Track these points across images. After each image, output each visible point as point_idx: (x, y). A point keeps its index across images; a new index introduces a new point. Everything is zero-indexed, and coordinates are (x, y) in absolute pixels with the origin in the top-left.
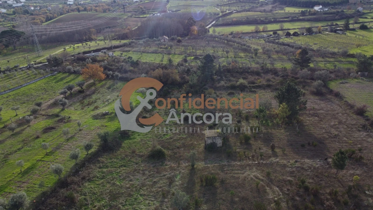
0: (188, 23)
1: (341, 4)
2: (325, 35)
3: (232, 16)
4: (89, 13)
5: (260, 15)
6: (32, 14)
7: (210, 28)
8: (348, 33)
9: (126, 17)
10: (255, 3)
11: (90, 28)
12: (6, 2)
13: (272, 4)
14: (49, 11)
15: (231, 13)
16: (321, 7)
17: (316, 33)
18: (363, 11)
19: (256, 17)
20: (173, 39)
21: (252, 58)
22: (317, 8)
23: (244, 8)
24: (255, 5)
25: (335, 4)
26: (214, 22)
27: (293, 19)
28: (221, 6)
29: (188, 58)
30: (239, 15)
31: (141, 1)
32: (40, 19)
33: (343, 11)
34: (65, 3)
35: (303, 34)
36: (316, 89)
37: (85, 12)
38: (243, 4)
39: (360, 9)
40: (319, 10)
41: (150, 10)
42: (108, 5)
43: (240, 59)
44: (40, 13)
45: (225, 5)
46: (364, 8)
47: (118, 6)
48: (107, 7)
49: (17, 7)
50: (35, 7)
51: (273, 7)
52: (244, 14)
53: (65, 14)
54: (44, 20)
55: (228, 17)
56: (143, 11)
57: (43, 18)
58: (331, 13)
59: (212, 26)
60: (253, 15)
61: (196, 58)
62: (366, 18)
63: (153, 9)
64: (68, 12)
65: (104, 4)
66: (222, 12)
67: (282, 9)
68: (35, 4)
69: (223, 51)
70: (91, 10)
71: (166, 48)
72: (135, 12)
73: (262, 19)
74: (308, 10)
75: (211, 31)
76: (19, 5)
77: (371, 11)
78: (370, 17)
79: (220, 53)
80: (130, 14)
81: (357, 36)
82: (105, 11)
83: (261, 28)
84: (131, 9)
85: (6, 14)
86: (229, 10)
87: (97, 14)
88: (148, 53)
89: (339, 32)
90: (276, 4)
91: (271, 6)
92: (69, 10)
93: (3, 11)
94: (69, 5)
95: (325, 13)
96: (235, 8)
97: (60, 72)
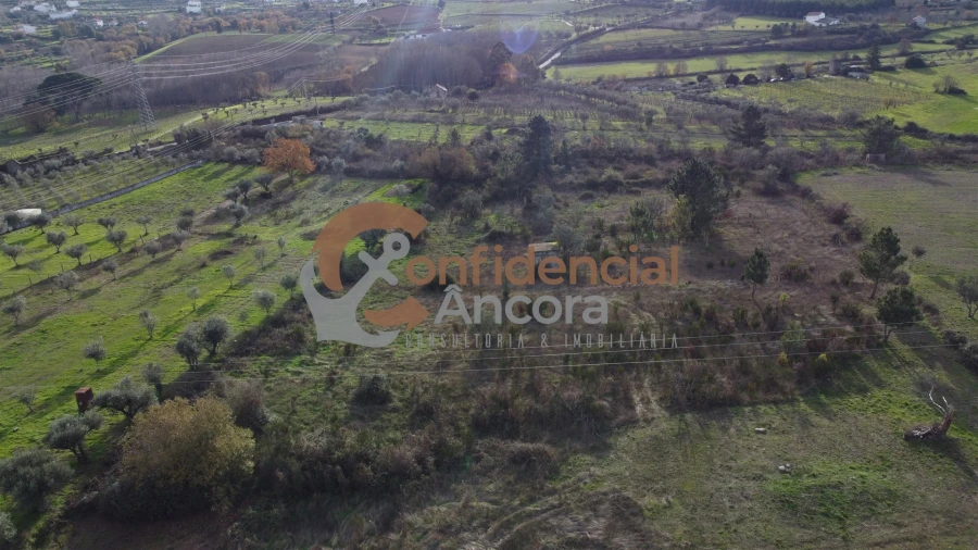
0: (492, 55)
1: (873, 8)
2: (821, 81)
3: (602, 39)
4: (244, 33)
5: (672, 37)
6: (100, 38)
7: (546, 68)
8: (875, 78)
9: (337, 44)
10: (660, 7)
11: (253, 70)
12: (31, 8)
13: (703, 10)
14: (143, 29)
15: (601, 32)
16: (822, 15)
17: (800, 77)
18: (926, 26)
19: (661, 41)
20: (458, 93)
21: (641, 130)
22: (812, 19)
23: (632, 20)
24: (660, 13)
25: (859, 9)
26: (557, 55)
27: (752, 46)
28: (575, 14)
29: (495, 132)
30: (619, 37)
31: (374, 5)
32: (123, 50)
33: (875, 27)
34: (181, 11)
35: (768, 80)
36: (764, 182)
37: (237, 33)
38: (632, 10)
39: (920, 20)
40: (817, 24)
41: (397, 25)
42: (290, 13)
43: (611, 133)
44: (121, 35)
45: (585, 13)
46: (930, 19)
47: (315, 15)
48: (287, 19)
49: (62, 20)
50: (106, 19)
51: (705, 18)
52: (632, 35)
53: (184, 37)
54: (134, 51)
55: (593, 42)
56: (379, 27)
57: (132, 46)
58: (848, 32)
59: (553, 63)
60: (654, 38)
61: (513, 131)
62: (932, 42)
63: (404, 24)
64: (191, 32)
65: (279, 12)
66: (578, 30)
67: (729, 21)
68: (104, 13)
69: (576, 116)
70: (249, 26)
71: (443, 112)
72: (360, 30)
73: (675, 46)
74: (790, 24)
75: (549, 75)
76: (66, 14)
77: (948, 26)
78: (940, 41)
79: (568, 121)
80: (346, 37)
81: (894, 84)
82: (283, 30)
83: (671, 67)
84: (348, 25)
85: (36, 37)
86: (595, 25)
87: (266, 37)
88: (402, 121)
89: (854, 74)
90: (712, 11)
91: (700, 14)
92: (192, 27)
93: (29, 29)
94: (192, 14)
95: (832, 31)
96: (610, 21)
97: (208, 161)
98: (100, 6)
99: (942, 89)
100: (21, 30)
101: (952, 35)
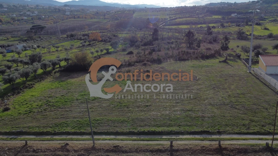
0: (146, 22)
2: (232, 27)
4: (81, 19)
5: (195, 20)
6: (43, 20)
7: (161, 26)
8: (246, 27)
9: (106, 22)
11: (84, 26)
12: (25, 13)
13: (205, 14)
14: (55, 18)
15: (176, 19)
16: (236, 14)
17: (227, 27)
18: (264, 17)
19: (192, 21)
22: (233, 15)
23: (185, 16)
24: (193, 14)
25: (246, 13)
26: (164, 24)
27: (217, 22)
28: (170, 15)
30: (181, 20)
31: (116, 13)
35: (218, 27)
37: (79, 19)
38: (185, 14)
42: (93, 15)
43: (175, 36)
44: (49, 19)
45: (172, 14)
46: (266, 16)
51: (205, 16)
52: (184, 19)
53: (65, 20)
55: (174, 21)
56: (117, 18)
58: (242, 18)
59: (163, 26)
60: (190, 20)
62: (266, 21)
64: (67, 19)
65: (90, 15)
66: (170, 18)
67: (211, 16)
68: (44, 15)
69: (167, 33)
70: (82, 17)
72: (112, 19)
73: (196, 22)
76: (34, 15)
77: (271, 17)
78: (268, 20)
80: (108, 20)
82: (91, 18)
83: (194, 26)
84: (109, 17)
85: (27, 20)
86: (175, 17)
87: (86, 20)
88: (122, 34)
89: (241, 26)
90: (207, 14)
91: (203, 15)
93: (26, 18)
94: (67, 15)
95: (238, 18)
96: (179, 16)
97: (75, 40)
98: (43, 13)
99: (263, 28)
100: (23, 18)
101: (270, 19)
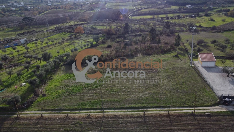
0: (117, 13)
1: (202, 4)
2: (186, 18)
3: (142, 11)
4: (62, 10)
5: (157, 10)
6: (29, 11)
8: (197, 18)
9: (83, 12)
10: (155, 4)
11: (66, 17)
12: (13, 4)
13: (165, 4)
14: (39, 9)
16: (190, 5)
17: (182, 18)
18: (213, 8)
19: (154, 11)
20: (110, 21)
21: (147, 27)
22: (188, 6)
23: (148, 6)
24: (155, 5)
25: (199, 4)
26: (132, 14)
27: (174, 12)
28: (136, 5)
29: (118, 27)
30: (146, 10)
31: (91, 3)
32: (36, 13)
33: (201, 8)
34: (46, 5)
35: (175, 18)
36: (167, 34)
37: (60, 9)
38: (149, 4)
39: (211, 6)
41: (96, 8)
42: (72, 5)
43: (141, 28)
44: (34, 10)
45: (138, 5)
46: (214, 6)
47: (77, 6)
49: (20, 7)
51: (165, 6)
52: (148, 10)
53: (48, 10)
54: (38, 13)
55: (140, 11)
56: (92, 8)
57: (37, 12)
58: (195, 9)
59: (131, 16)
60: (153, 10)
61: (122, 27)
62: (213, 11)
63: (98, 8)
64: (50, 9)
65: (69, 5)
66: (136, 9)
67: (170, 7)
69: (134, 25)
70: (63, 8)
71: (108, 24)
72: (88, 9)
73: (157, 12)
74: (183, 7)
75: (130, 18)
76: (21, 5)
77: (218, 8)
78: (215, 11)
79: (133, 25)
80: (85, 10)
81: (201, 19)
82: (70, 9)
83: (156, 16)
84: (85, 8)
86: (140, 8)
87: (67, 11)
88: (99, 26)
89: (193, 17)
90: (166, 5)
91: (164, 5)
92: (50, 8)
93: (14, 9)
94: (49, 5)
95: (192, 9)
96: (144, 7)
97: (63, 32)
98: (28, 4)
99: (210, 20)
100: (12, 9)
101: (217, 10)
